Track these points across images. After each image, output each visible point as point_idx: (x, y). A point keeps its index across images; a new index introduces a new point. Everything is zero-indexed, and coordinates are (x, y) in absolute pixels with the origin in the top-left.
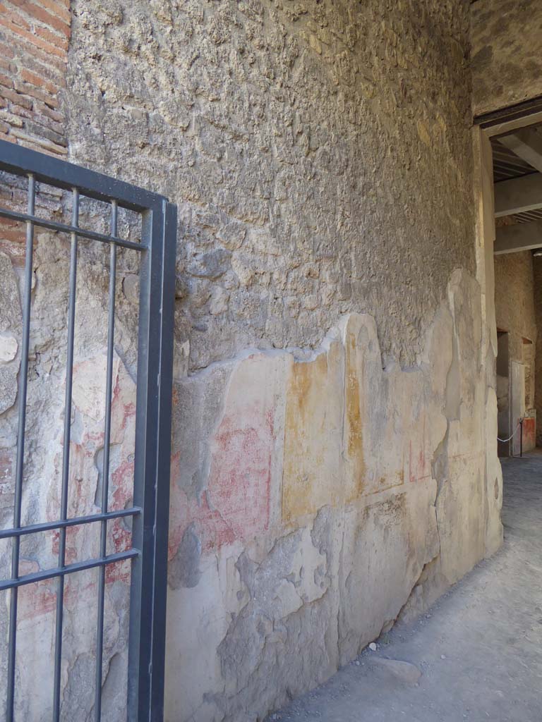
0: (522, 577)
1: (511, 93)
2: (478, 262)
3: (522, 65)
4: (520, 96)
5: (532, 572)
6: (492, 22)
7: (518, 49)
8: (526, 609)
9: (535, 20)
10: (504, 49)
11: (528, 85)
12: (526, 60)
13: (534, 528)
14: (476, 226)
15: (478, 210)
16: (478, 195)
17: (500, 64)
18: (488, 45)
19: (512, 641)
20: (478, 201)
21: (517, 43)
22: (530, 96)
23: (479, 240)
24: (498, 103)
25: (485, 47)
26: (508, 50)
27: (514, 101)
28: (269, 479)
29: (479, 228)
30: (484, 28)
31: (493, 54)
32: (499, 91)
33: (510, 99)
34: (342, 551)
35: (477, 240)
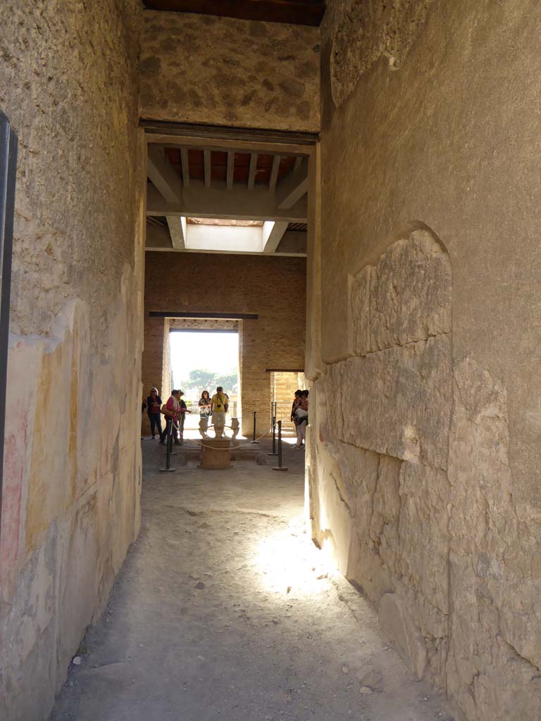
0: (167, 553)
1: (175, 110)
2: (136, 259)
3: (185, 89)
4: (183, 116)
5: (172, 546)
6: (162, 37)
7: (183, 73)
8: (181, 580)
9: (199, 55)
10: (171, 67)
11: (190, 110)
12: (190, 86)
13: (156, 507)
14: (136, 224)
15: (138, 209)
16: (140, 196)
17: (167, 79)
18: (157, 56)
19: (184, 611)
20: (139, 201)
21: (182, 67)
22: (191, 120)
23: (138, 239)
24: (163, 115)
25: (154, 57)
26: (175, 70)
27: (177, 119)
28: (20, 496)
29: (139, 226)
30: (154, 38)
31: (160, 66)
32: (164, 105)
33: (173, 116)
34: (61, 566)
35: (136, 237)
